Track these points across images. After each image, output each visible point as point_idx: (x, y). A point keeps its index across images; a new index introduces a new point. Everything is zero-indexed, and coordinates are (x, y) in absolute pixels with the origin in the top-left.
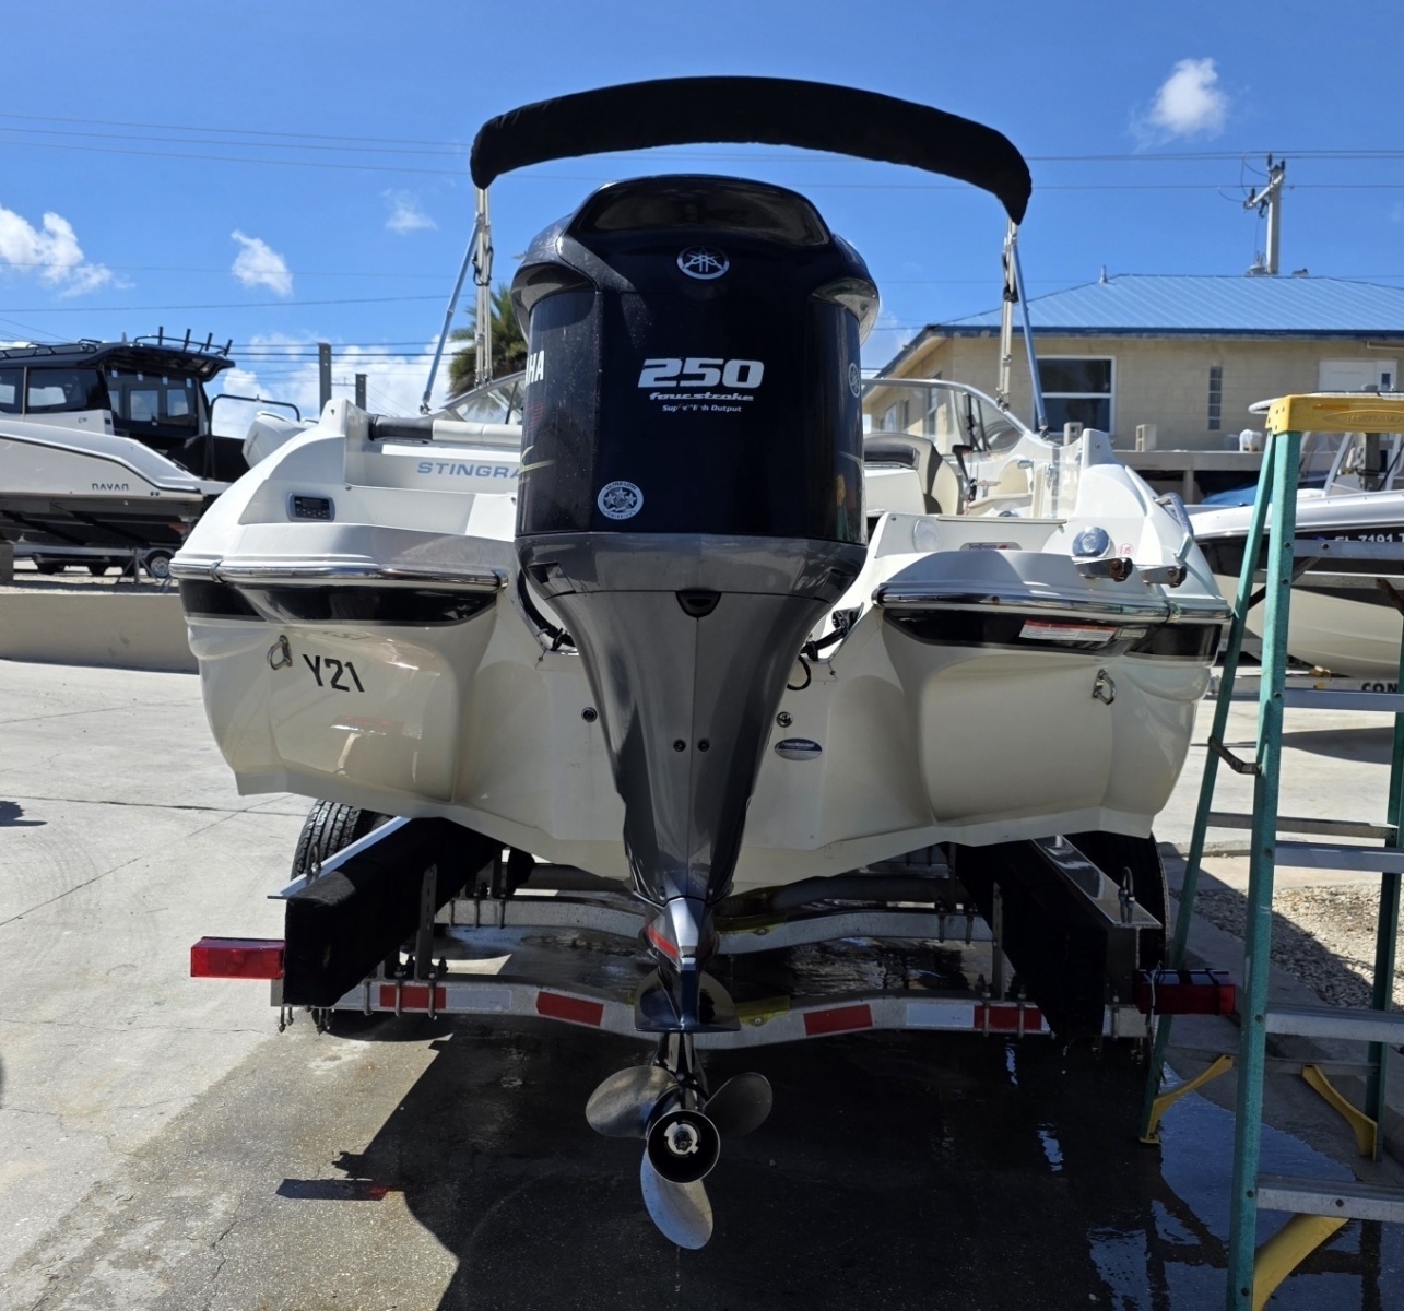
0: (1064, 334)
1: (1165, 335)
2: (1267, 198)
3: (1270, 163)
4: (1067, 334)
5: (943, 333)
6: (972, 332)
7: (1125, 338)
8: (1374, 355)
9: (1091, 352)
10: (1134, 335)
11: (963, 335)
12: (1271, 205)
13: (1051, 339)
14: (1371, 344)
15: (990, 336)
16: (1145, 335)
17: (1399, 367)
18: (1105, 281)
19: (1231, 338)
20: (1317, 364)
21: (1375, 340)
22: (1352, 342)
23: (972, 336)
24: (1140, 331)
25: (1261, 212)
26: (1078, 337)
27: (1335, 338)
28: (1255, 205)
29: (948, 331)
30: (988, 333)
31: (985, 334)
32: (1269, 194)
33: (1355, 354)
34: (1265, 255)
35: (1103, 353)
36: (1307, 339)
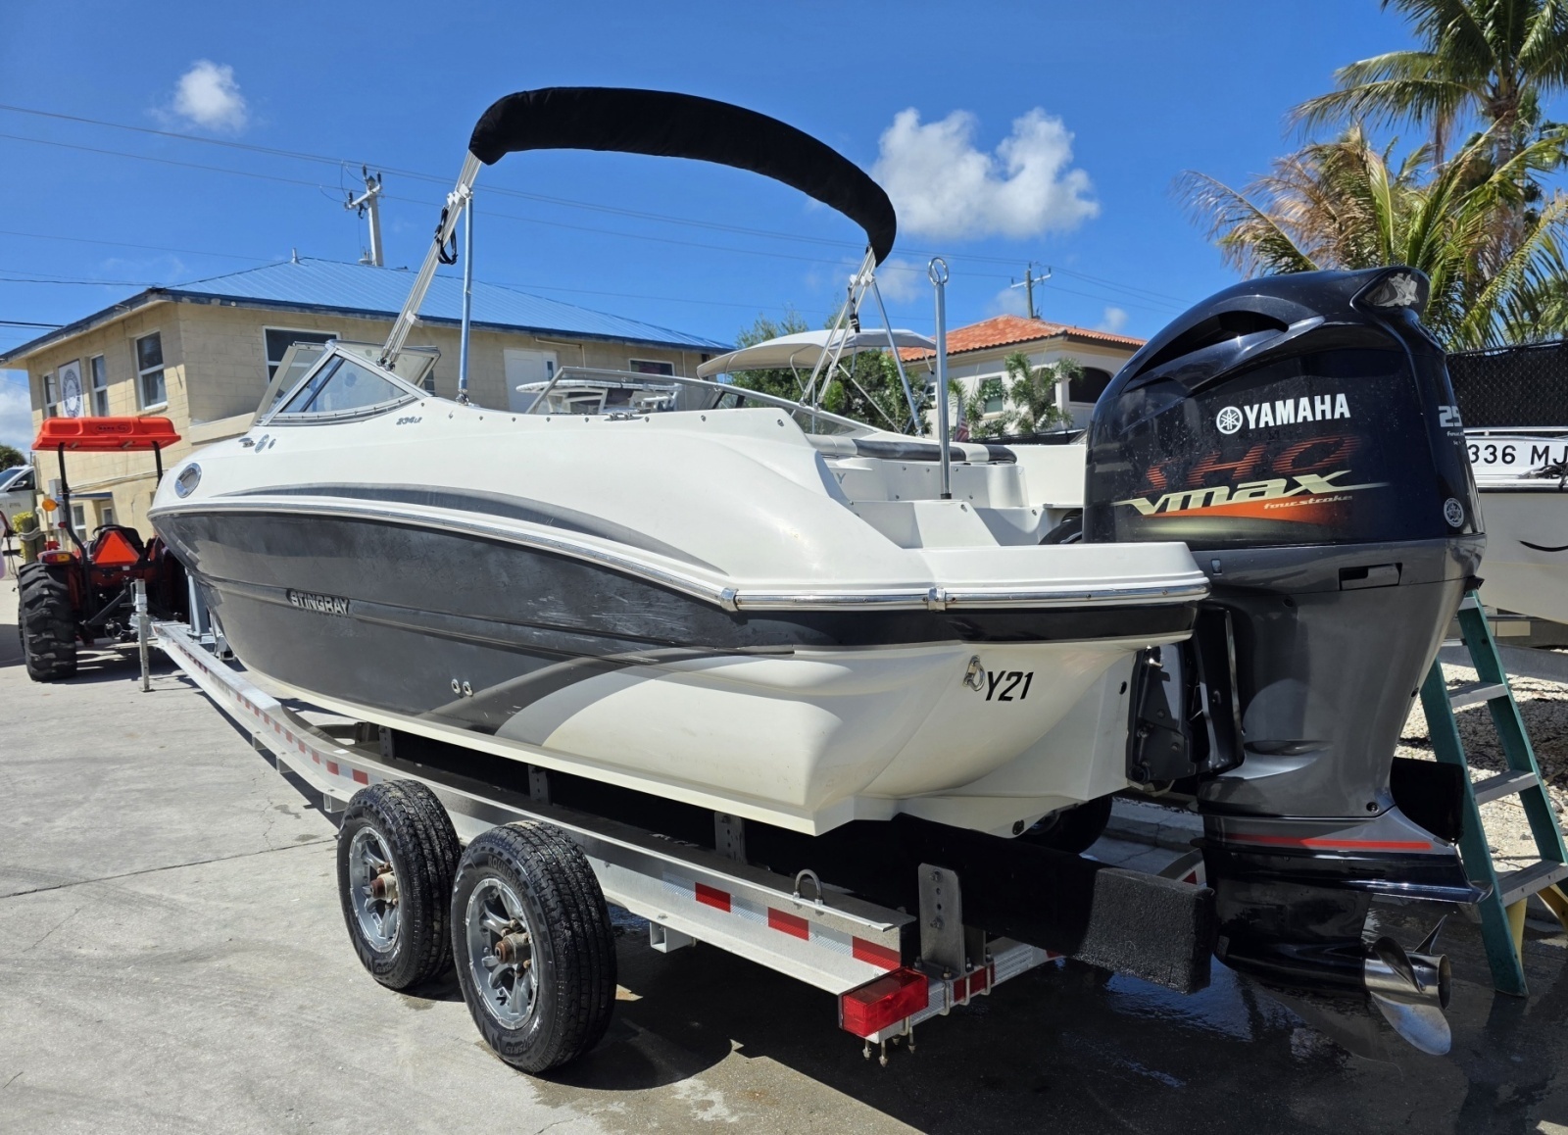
0: (295, 308)
1: (385, 318)
2: (366, 204)
3: (365, 173)
4: (297, 310)
5: (170, 297)
6: (201, 299)
7: (350, 317)
8: (541, 347)
9: (317, 327)
10: (358, 315)
11: (192, 301)
12: (370, 210)
13: (279, 312)
14: (539, 339)
15: (221, 304)
16: (368, 316)
17: (558, 358)
18: (297, 261)
19: (439, 325)
20: (502, 351)
21: (544, 336)
22: (527, 334)
23: (202, 303)
24: (364, 312)
25: (360, 213)
26: (308, 313)
27: (516, 332)
28: (354, 206)
29: (177, 295)
30: (219, 301)
31: (216, 302)
32: (367, 199)
33: (528, 345)
34: (370, 250)
35: (328, 329)
36: (497, 331)
